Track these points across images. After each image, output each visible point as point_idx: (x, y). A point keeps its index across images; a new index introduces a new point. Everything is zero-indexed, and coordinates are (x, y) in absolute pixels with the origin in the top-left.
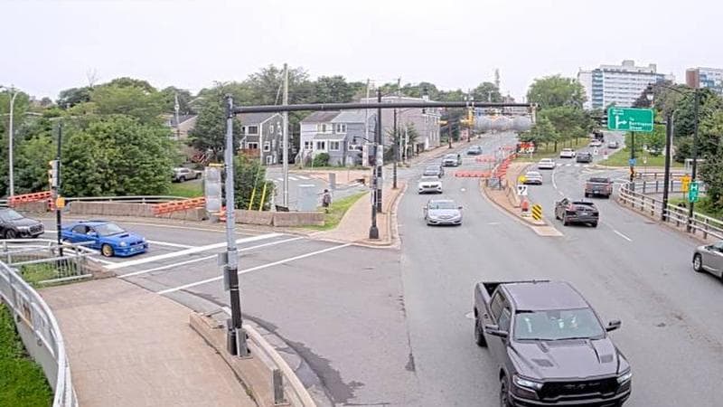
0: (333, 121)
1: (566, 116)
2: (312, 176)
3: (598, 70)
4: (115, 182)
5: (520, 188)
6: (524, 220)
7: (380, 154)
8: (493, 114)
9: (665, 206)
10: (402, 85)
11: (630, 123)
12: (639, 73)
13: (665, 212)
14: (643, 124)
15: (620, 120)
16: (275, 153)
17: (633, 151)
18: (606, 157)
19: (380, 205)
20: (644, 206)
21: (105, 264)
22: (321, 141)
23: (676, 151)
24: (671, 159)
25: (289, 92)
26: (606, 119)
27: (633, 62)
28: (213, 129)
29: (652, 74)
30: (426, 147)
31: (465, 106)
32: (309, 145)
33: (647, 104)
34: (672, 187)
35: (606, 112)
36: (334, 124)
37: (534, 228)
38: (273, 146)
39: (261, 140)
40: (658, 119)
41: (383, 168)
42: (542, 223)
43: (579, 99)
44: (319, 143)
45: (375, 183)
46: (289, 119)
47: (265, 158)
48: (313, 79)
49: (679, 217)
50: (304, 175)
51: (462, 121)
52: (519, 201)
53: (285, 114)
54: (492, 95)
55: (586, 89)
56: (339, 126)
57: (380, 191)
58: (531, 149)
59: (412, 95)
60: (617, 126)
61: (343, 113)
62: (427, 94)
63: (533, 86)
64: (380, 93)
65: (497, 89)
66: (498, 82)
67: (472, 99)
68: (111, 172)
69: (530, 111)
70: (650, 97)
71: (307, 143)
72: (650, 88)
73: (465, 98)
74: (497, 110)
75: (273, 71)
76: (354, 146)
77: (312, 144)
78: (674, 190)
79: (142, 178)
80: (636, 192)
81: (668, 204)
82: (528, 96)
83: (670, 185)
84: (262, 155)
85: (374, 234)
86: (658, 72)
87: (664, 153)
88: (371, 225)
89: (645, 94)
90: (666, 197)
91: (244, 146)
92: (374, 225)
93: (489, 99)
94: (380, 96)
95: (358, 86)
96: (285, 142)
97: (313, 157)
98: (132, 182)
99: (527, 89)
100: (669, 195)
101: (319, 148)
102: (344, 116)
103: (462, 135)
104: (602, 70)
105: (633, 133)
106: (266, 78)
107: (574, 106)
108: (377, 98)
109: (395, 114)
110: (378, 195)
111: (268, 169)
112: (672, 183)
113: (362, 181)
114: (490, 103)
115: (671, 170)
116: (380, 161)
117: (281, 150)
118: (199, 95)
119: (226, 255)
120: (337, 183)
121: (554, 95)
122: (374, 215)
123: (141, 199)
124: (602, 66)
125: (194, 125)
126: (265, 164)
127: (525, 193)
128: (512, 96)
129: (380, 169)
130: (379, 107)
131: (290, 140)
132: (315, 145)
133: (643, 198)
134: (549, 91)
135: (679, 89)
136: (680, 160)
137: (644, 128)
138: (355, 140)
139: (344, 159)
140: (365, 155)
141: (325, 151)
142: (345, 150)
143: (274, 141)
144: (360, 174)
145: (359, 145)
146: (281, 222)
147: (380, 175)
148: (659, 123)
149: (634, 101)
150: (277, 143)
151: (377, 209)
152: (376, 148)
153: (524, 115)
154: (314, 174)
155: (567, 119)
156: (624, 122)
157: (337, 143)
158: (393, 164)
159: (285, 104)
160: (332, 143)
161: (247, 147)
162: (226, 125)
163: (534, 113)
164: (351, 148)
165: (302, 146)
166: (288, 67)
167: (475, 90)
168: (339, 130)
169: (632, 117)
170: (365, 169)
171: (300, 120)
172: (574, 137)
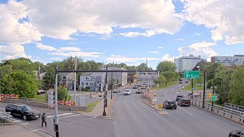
0: (91, 76)
1: (170, 74)
2: (84, 94)
3: (181, 58)
4: (18, 93)
5: (154, 99)
6: (155, 109)
7: (107, 87)
8: (145, 74)
9: (204, 103)
10: (114, 64)
11: (192, 76)
12: (195, 59)
13: (204, 105)
14: (196, 76)
15: (188, 75)
16: (71, 86)
17: (192, 85)
18: (183, 87)
19: (106, 104)
20: (197, 103)
21: (14, 120)
22: (87, 82)
23: (207, 85)
24: (206, 87)
25: (77, 65)
26: (183, 75)
27: (193, 55)
28: (51, 76)
29: (199, 59)
30: (123, 85)
31: (135, 71)
32: (83, 83)
33: (197, 69)
34: (206, 96)
35: (183, 72)
36: (91, 77)
37: (159, 112)
38: (71, 83)
39: (67, 81)
40: (201, 74)
41: (108, 92)
42: (161, 110)
43: (174, 68)
44: (86, 83)
45: (105, 97)
46: (76, 75)
47: (68, 88)
48: (85, 61)
49: (208, 106)
50: (81, 94)
51: (134, 76)
52: (154, 103)
53: (75, 73)
54: (145, 67)
55: (176, 65)
56: (93, 77)
57: (106, 100)
58: (158, 85)
59: (117, 67)
60: (187, 77)
61: (95, 73)
62: (122, 67)
63: (159, 64)
64: (107, 66)
65: (147, 65)
66: (147, 63)
67: (138, 68)
68: (16, 89)
69: (157, 73)
70: (198, 67)
71: (82, 83)
72: (198, 64)
73: (136, 68)
74: (146, 72)
75: (71, 58)
76: (98, 84)
77: (84, 83)
78: (207, 97)
79: (27, 92)
80: (193, 99)
81: (205, 102)
82: (157, 67)
83: (205, 96)
84: (67, 86)
85: (104, 114)
86: (201, 58)
87: (203, 85)
88: (103, 111)
89: (196, 66)
90: (204, 100)
91: (61, 83)
92: (104, 111)
93: (144, 69)
94: (107, 67)
95: (100, 64)
96: (75, 82)
97: (84, 88)
98: (23, 93)
99: (157, 65)
100: (205, 99)
101: (86, 85)
102: (95, 74)
103: (134, 81)
104: (182, 58)
105: (192, 79)
106: (69, 60)
107: (172, 71)
108: (106, 68)
109: (112, 74)
110: (106, 101)
111: (69, 92)
112: (206, 95)
113: (101, 96)
114: (144, 70)
115: (205, 91)
116: (107, 90)
117: (74, 85)
118: (47, 65)
119: (54, 120)
120: (92, 96)
121: (166, 67)
122: (104, 108)
123: (27, 99)
124: (182, 57)
125: (45, 75)
126: (68, 89)
127: (156, 100)
128: (152, 68)
129: (106, 92)
130: (107, 71)
131: (77, 82)
132: (85, 84)
133: (196, 100)
134: (164, 65)
135: (208, 64)
136: (209, 87)
137: (197, 77)
138: (98, 82)
139: (95, 89)
140: (102, 87)
141: (88, 86)
142: (95, 85)
143: (71, 82)
144: (100, 94)
145: (100, 84)
146: (73, 109)
147: (106, 94)
148: (201, 75)
149: (193, 68)
150: (72, 83)
151: (106, 106)
152: (105, 85)
153: (155, 74)
154: (84, 93)
155: (170, 75)
156: (189, 76)
157: (92, 83)
158: (111, 91)
159: (76, 70)
160: (91, 83)
161: (62, 83)
162: (55, 76)
163: (159, 73)
164: (97, 85)
165: (81, 83)
166: (77, 57)
167: (139, 66)
168: (93, 79)
169: (192, 74)
170: (101, 92)
171: (80, 75)
172: (172, 81)
